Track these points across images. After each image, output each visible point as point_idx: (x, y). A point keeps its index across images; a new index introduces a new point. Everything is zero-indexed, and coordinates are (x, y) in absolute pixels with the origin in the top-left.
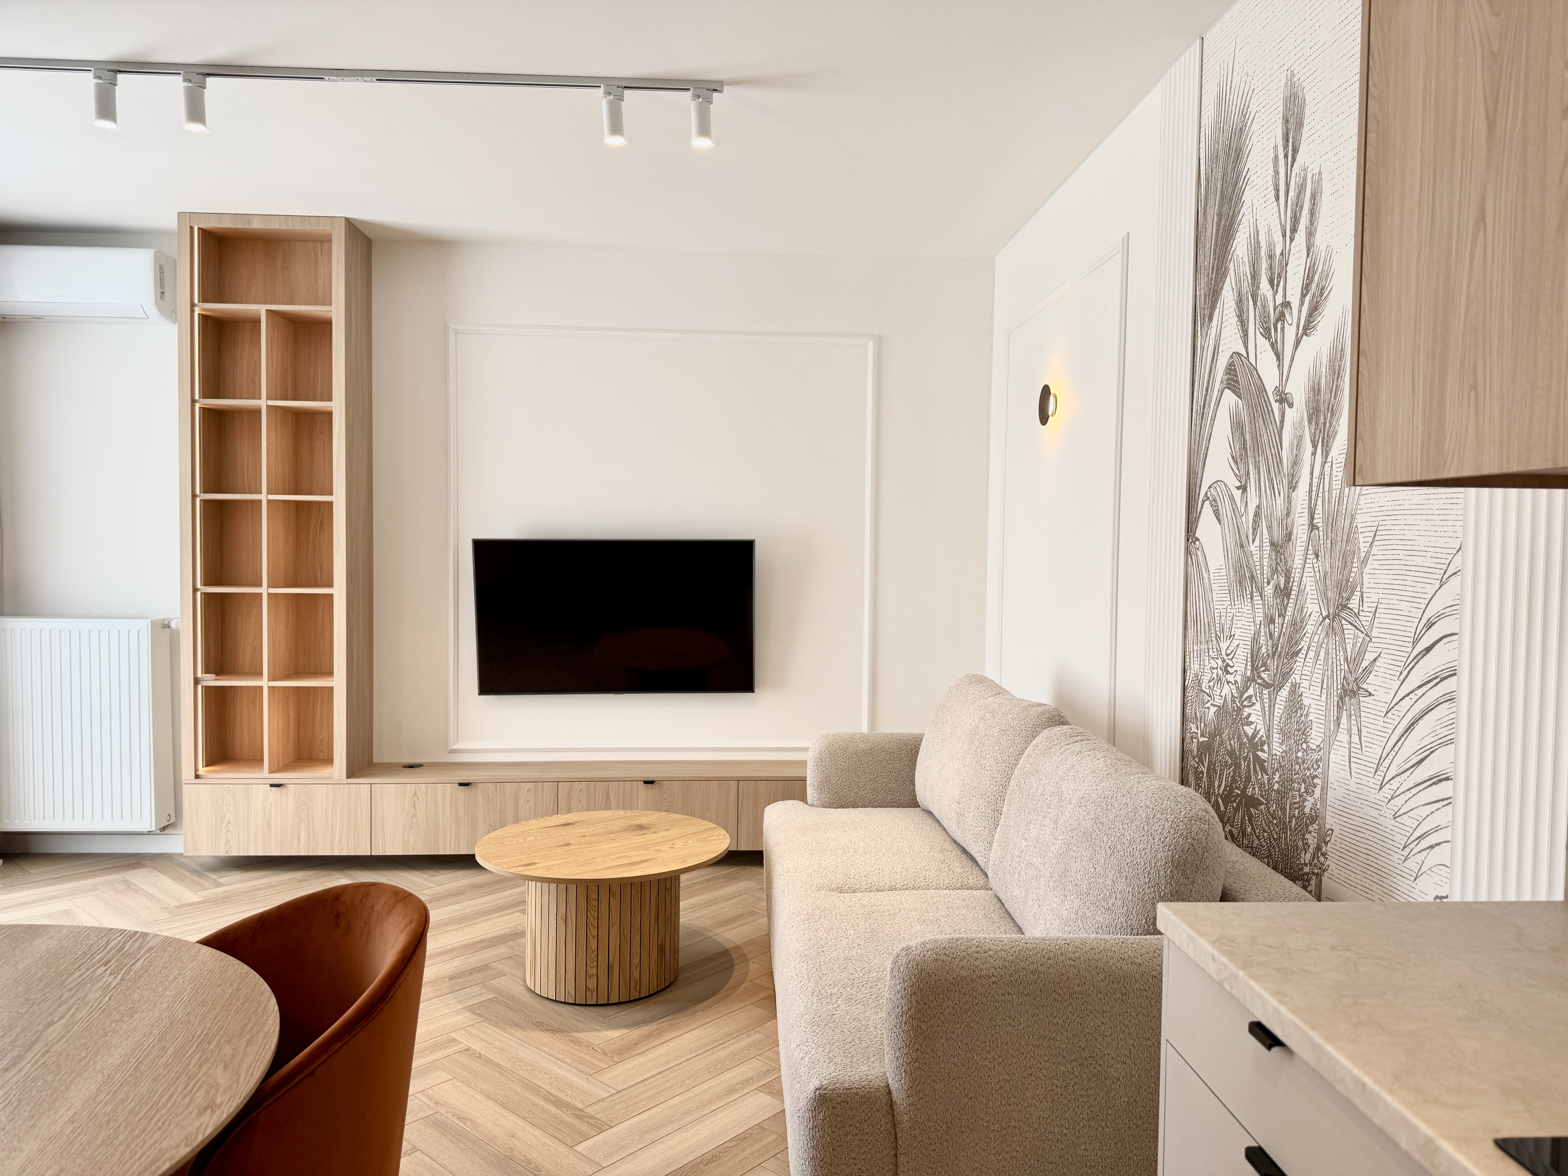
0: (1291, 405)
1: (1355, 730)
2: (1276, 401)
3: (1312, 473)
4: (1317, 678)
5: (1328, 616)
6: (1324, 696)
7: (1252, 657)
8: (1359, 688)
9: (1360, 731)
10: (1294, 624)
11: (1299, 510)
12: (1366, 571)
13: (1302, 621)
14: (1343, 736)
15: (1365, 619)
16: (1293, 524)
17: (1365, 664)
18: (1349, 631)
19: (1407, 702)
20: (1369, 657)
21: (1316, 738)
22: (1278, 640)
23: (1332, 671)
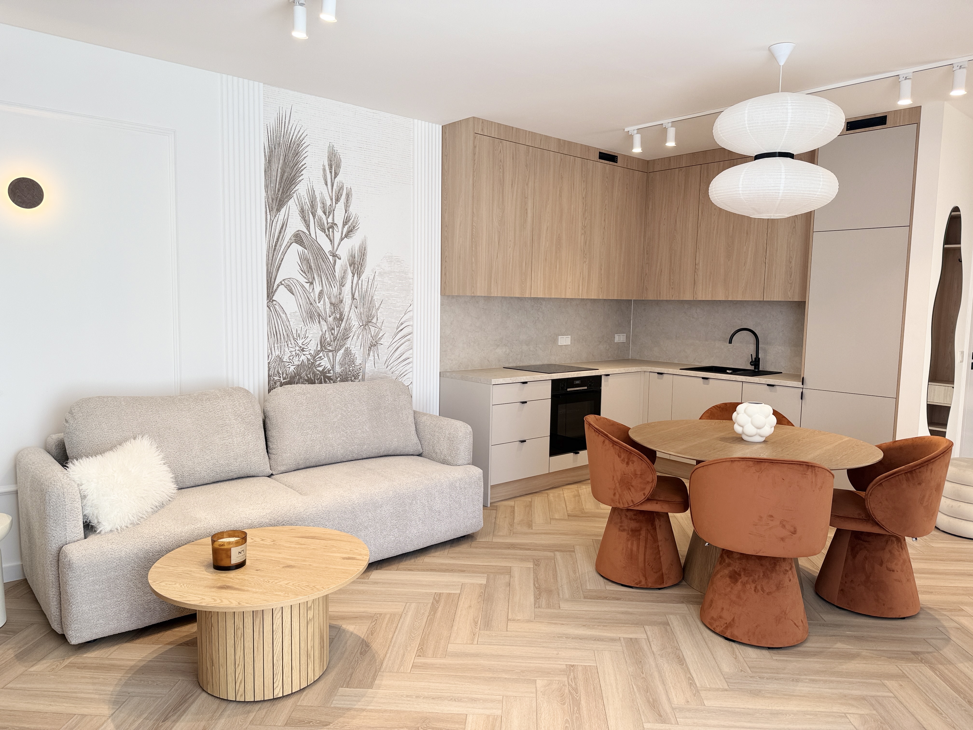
0: (340, 259)
1: (376, 355)
2: (331, 255)
3: (352, 283)
4: (359, 343)
5: (363, 325)
6: (362, 349)
7: (321, 342)
8: (377, 343)
9: (378, 355)
10: (345, 329)
11: (346, 293)
12: (378, 312)
13: (350, 328)
14: (371, 358)
15: (379, 325)
16: (343, 297)
17: (379, 337)
18: (372, 329)
19: (395, 344)
20: (381, 335)
21: (358, 362)
22: (337, 335)
23: (365, 341)
